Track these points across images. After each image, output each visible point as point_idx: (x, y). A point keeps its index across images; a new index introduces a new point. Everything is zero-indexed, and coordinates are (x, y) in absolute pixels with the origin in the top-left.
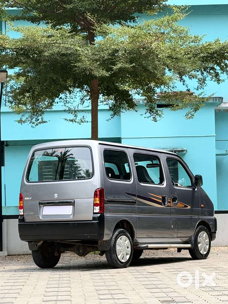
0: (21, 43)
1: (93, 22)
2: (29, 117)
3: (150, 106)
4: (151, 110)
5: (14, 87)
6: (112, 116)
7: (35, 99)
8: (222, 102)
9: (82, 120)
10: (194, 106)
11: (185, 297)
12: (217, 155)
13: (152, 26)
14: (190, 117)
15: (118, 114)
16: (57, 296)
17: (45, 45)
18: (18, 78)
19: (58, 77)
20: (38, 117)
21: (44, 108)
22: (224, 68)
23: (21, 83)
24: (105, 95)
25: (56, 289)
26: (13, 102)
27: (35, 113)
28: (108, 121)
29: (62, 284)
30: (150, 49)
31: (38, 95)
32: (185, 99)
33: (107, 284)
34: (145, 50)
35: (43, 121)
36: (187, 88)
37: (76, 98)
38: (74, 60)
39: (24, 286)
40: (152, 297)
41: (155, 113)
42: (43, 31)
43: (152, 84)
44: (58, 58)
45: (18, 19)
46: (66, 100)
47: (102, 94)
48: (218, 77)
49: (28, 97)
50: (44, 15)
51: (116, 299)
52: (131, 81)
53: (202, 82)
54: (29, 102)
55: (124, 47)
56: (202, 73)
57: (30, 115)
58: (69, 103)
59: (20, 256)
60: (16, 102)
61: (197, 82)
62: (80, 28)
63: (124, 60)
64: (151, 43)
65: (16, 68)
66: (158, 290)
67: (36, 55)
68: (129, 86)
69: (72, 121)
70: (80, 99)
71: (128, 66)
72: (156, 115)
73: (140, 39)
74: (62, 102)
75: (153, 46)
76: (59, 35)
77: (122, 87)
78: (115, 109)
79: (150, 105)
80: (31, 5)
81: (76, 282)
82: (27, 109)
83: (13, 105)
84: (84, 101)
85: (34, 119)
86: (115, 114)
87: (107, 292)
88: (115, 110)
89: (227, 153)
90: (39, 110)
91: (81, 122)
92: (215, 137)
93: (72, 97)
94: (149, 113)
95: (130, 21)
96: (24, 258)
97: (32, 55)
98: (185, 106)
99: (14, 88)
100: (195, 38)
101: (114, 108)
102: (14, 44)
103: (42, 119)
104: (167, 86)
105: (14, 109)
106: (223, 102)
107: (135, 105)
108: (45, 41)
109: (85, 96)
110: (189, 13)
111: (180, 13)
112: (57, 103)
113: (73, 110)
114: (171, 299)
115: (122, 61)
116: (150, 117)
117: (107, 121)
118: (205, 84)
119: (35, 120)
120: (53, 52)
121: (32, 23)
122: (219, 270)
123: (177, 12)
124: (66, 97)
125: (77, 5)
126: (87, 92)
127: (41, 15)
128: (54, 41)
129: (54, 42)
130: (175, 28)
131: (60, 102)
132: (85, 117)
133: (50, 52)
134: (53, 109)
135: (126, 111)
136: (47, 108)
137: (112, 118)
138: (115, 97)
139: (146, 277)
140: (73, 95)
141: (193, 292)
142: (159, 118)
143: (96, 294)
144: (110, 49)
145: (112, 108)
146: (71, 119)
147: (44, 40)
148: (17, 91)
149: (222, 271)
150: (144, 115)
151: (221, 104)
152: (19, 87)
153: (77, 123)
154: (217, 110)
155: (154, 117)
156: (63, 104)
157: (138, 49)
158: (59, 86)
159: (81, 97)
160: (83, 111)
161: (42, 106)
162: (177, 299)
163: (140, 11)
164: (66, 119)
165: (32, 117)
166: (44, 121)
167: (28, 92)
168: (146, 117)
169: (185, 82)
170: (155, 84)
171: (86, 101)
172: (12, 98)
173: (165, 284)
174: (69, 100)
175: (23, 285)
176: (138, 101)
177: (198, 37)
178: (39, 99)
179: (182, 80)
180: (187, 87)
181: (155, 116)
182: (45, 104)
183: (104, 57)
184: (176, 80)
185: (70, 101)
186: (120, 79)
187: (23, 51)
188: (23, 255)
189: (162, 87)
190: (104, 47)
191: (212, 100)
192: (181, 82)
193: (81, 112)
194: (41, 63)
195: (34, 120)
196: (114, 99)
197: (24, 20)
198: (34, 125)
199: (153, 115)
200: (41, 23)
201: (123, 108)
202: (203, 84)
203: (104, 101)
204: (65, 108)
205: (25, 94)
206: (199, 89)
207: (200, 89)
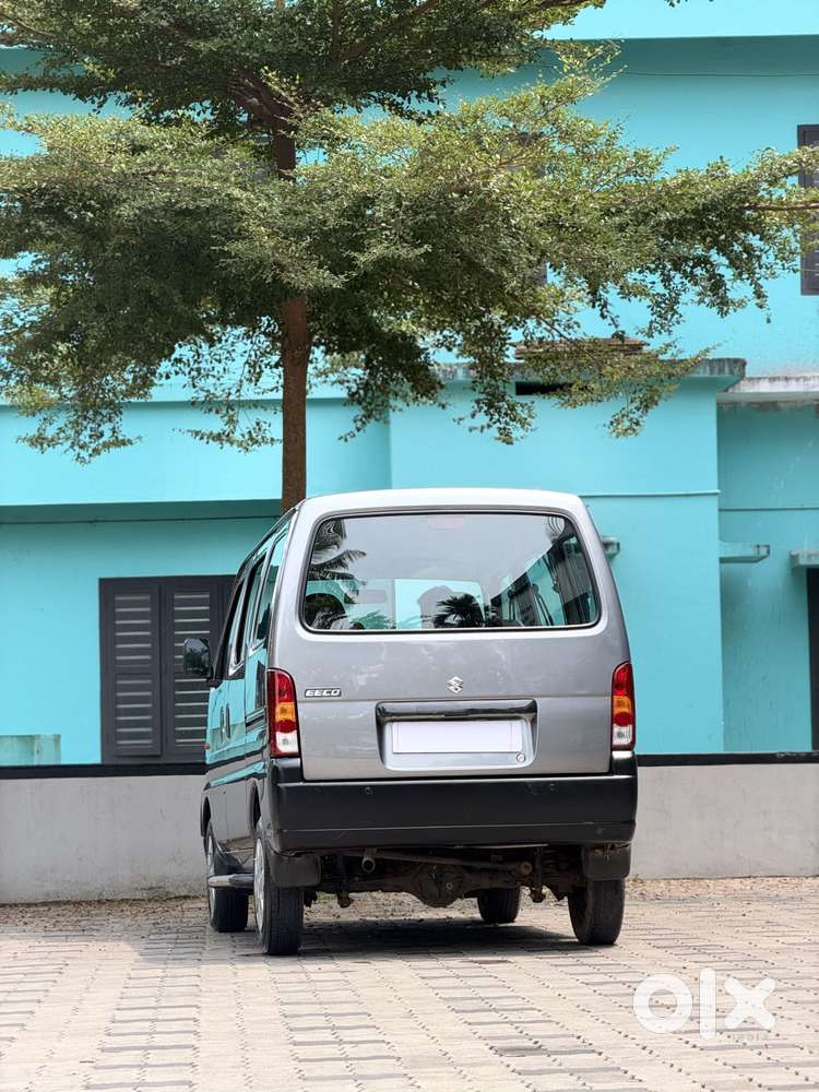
0: (39, 173)
1: (289, 103)
2: (70, 426)
3: (488, 390)
4: (492, 402)
5: (16, 321)
6: (359, 424)
7: (88, 364)
8: (742, 376)
9: (254, 435)
10: (640, 391)
11: (579, 1037)
12: (723, 560)
13: (488, 117)
14: (626, 430)
15: (380, 414)
16: (150, 1034)
17: (123, 180)
18: (29, 292)
19: (166, 287)
20: (100, 426)
21: (122, 392)
22: (741, 260)
23: (40, 305)
24: (334, 351)
25: (150, 1014)
26: (11, 372)
27: (91, 412)
28: (346, 440)
29: (170, 996)
30: (481, 196)
31: (99, 350)
32: (611, 365)
33: (324, 996)
34: (466, 196)
35: (117, 438)
36: (613, 330)
37: (233, 360)
38: (224, 230)
39: (41, 1004)
40: (467, 1037)
41: (506, 414)
42: (113, 132)
43: (497, 316)
44: (167, 223)
45: (31, 85)
46: (196, 366)
47: (322, 348)
48: (721, 292)
49: (64, 358)
50: (121, 72)
51: (345, 1043)
52: (421, 302)
53: (666, 308)
54: (69, 373)
55: (391, 189)
56: (667, 280)
57: (71, 419)
58: (208, 375)
59: (32, 909)
60: (23, 372)
61: (649, 307)
62: (244, 118)
63: (393, 232)
64: (487, 175)
65: (21, 254)
66: (494, 1017)
67: (92, 216)
68: (416, 320)
69: (218, 438)
70: (247, 362)
71: (405, 252)
72: (511, 419)
73: (447, 164)
74: (183, 373)
75: (495, 183)
76: (170, 147)
77: (391, 322)
78: (368, 400)
79: (490, 386)
80: (75, 38)
81: (218, 991)
82: (63, 397)
83: (12, 383)
84: (262, 371)
85: (87, 433)
86: (369, 415)
87: (321, 1021)
88: (370, 403)
89: (758, 553)
90: (103, 399)
91: (250, 443)
92: (716, 498)
93: (218, 357)
94: (487, 413)
95: (418, 97)
96: (46, 916)
97: (78, 212)
98: (610, 390)
99: (16, 326)
100: (638, 159)
101: (365, 395)
102: (15, 177)
103: (114, 432)
104: (548, 320)
105: (16, 399)
106: (747, 376)
107: (437, 386)
108: (123, 165)
109: (263, 355)
110: (614, 75)
111: (585, 74)
112: (168, 377)
113: (221, 402)
114: (530, 1044)
115: (386, 235)
116: (489, 426)
117: (343, 440)
118: (676, 316)
119: (91, 436)
120: (151, 203)
121: (78, 99)
122: (709, 954)
123: (572, 71)
124: (199, 355)
125: (235, 43)
126: (270, 339)
127: (111, 73)
128: (151, 165)
129: (154, 168)
130: (568, 126)
131: (177, 373)
132: (264, 426)
133: (139, 203)
134: (151, 396)
135: (408, 405)
136: (130, 393)
137: (358, 430)
138: (367, 356)
139: (458, 977)
140: (221, 348)
141: (607, 1021)
142: (521, 430)
143: (283, 1029)
144: (346, 195)
145: (357, 396)
146: (215, 432)
147: (120, 163)
148: (27, 334)
149: (718, 956)
150: (469, 422)
151: (738, 382)
152: (32, 322)
153: (235, 446)
154: (726, 404)
155: (502, 426)
156: (186, 379)
157: (442, 195)
158: (170, 321)
159: (250, 356)
160: (255, 404)
161: (114, 389)
162: (549, 1044)
163: (452, 62)
164: (197, 433)
165: (77, 424)
166: (121, 438)
167: (65, 338)
168: (475, 428)
169: (609, 307)
170: (505, 313)
171: (267, 371)
172: (8, 359)
173: (518, 997)
174: (209, 366)
175: (39, 1001)
176: (449, 369)
177: (647, 157)
178: (104, 365)
179: (600, 300)
180: (616, 326)
181: (507, 423)
182: (125, 381)
183: (325, 222)
184: (580, 299)
185: (213, 368)
186: (386, 293)
187: (47, 197)
188: (44, 904)
189: (531, 323)
190: (325, 188)
191: (708, 368)
192: (594, 306)
193: (250, 408)
194: (108, 239)
195: (85, 437)
196: (363, 364)
197: (51, 91)
198: (84, 454)
199: (499, 420)
200: (112, 99)
201: (397, 395)
202: (669, 317)
203: (332, 372)
204: (195, 395)
205: (54, 346)
206: (656, 334)
207: (660, 333)
